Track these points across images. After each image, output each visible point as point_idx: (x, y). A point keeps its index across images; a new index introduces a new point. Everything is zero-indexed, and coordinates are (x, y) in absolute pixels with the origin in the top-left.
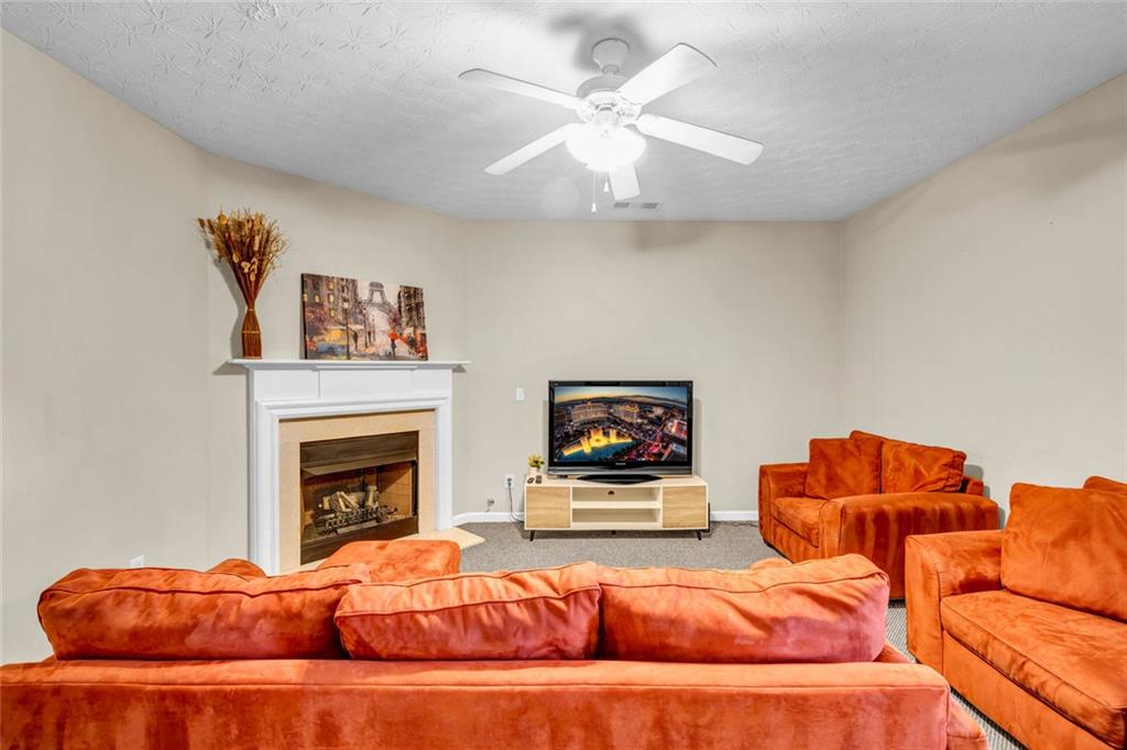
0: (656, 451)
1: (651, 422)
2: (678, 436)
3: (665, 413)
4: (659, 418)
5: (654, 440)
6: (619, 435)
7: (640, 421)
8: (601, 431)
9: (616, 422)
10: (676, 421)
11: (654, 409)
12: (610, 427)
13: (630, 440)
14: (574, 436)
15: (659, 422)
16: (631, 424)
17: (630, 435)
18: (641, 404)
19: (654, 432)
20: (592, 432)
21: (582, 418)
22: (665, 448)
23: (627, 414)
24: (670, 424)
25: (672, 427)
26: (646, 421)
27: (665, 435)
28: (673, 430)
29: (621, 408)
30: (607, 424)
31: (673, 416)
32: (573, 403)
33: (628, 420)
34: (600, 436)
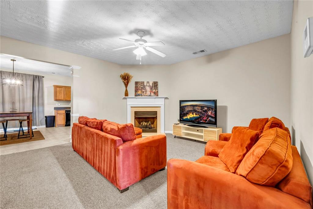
0: (205, 119)
1: (204, 111)
2: (211, 115)
3: (207, 109)
4: (206, 110)
5: (205, 116)
6: (196, 114)
7: (201, 111)
8: (192, 113)
9: (195, 111)
10: (210, 111)
11: (205, 108)
12: (194, 112)
13: (198, 116)
14: (186, 114)
15: (206, 111)
16: (199, 112)
17: (199, 115)
18: (201, 106)
19: (205, 114)
20: (190, 113)
21: (187, 110)
22: (208, 118)
23: (198, 109)
24: (209, 112)
25: (209, 113)
26: (202, 111)
27: (207, 115)
28: (210, 114)
29: (196, 107)
30: (193, 111)
31: (209, 110)
32: (185, 106)
33: (198, 110)
34: (191, 114)
